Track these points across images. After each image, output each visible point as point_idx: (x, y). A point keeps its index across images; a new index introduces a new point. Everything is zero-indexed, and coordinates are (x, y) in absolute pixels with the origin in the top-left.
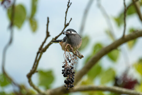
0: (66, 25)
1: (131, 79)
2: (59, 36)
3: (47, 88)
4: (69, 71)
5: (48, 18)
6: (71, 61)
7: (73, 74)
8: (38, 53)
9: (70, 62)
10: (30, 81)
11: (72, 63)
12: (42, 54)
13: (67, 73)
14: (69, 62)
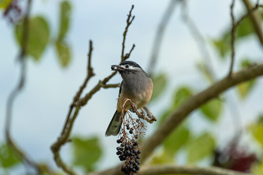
0: (125, 58)
1: (243, 154)
2: (110, 77)
3: (89, 170)
4: (130, 151)
5: (91, 43)
6: (134, 131)
7: (136, 155)
8: (72, 107)
9: (131, 132)
10: (57, 158)
11: (135, 135)
12: (80, 108)
13: (126, 155)
14: (129, 133)
